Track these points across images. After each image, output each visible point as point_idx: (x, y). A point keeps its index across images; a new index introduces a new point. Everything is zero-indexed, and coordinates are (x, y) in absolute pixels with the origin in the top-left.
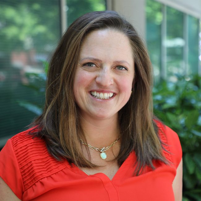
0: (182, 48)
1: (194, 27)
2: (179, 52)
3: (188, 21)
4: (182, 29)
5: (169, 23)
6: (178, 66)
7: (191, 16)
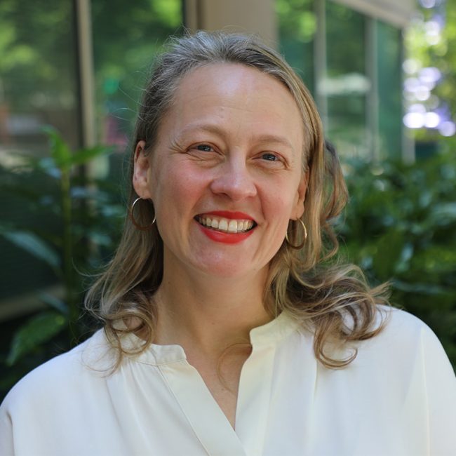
0: (363, 98)
1: (391, 48)
2: (356, 106)
3: (375, 33)
4: (364, 52)
5: (332, 38)
6: (355, 142)
7: (382, 23)
